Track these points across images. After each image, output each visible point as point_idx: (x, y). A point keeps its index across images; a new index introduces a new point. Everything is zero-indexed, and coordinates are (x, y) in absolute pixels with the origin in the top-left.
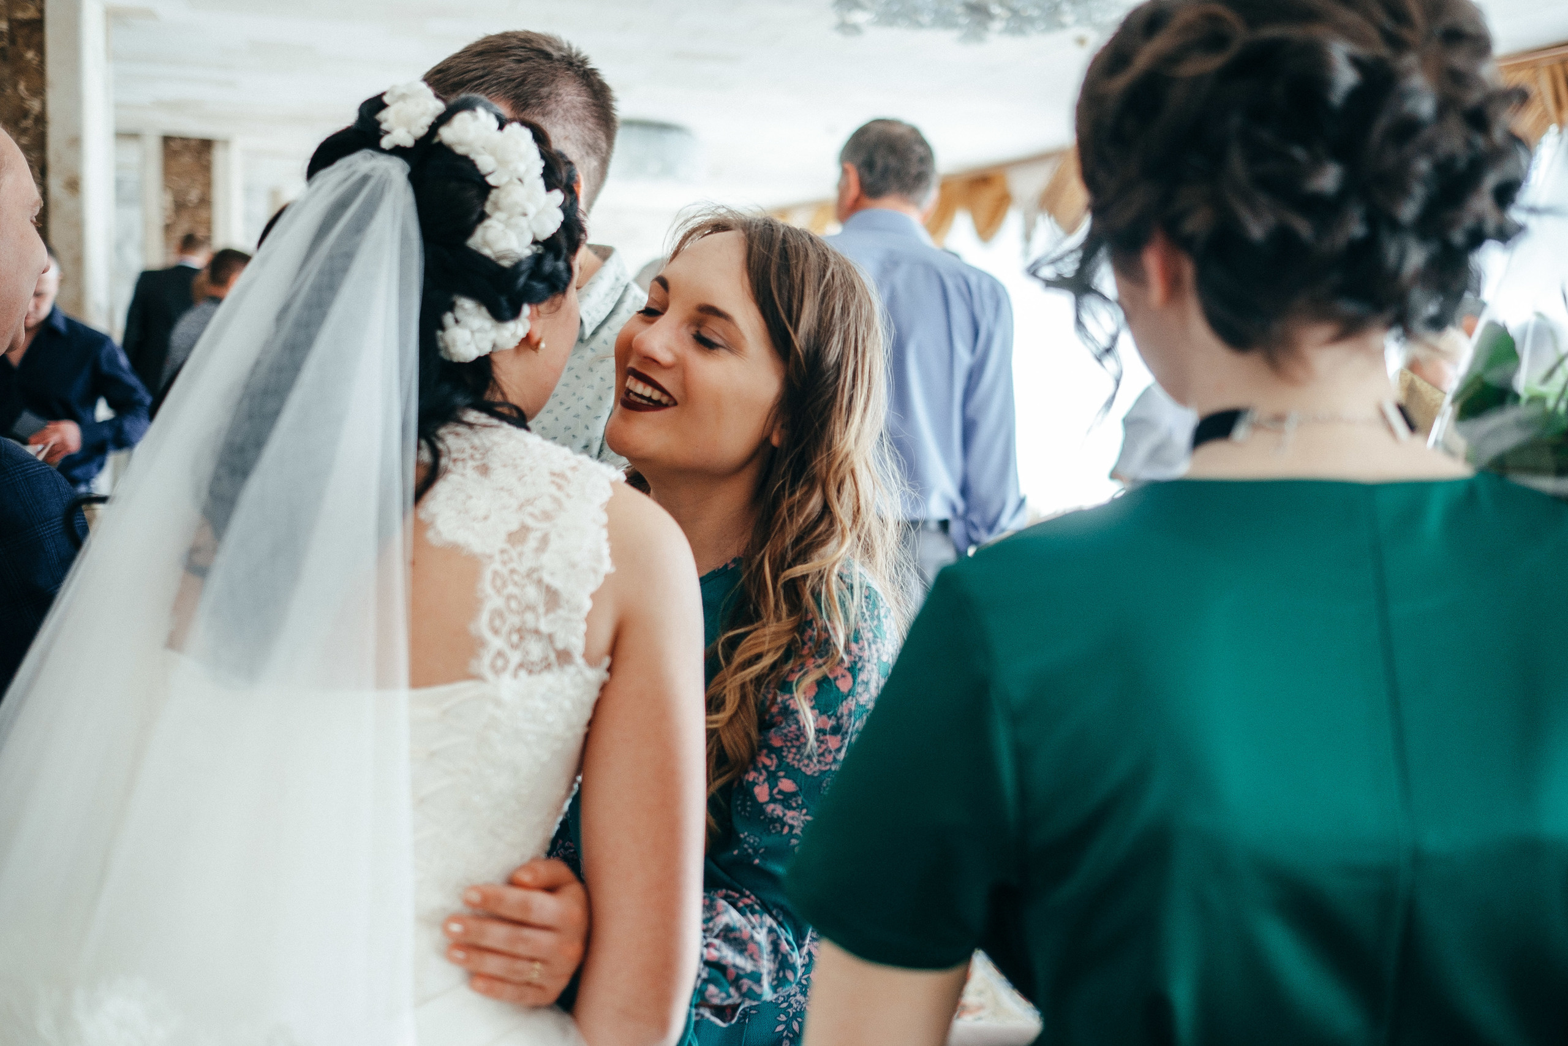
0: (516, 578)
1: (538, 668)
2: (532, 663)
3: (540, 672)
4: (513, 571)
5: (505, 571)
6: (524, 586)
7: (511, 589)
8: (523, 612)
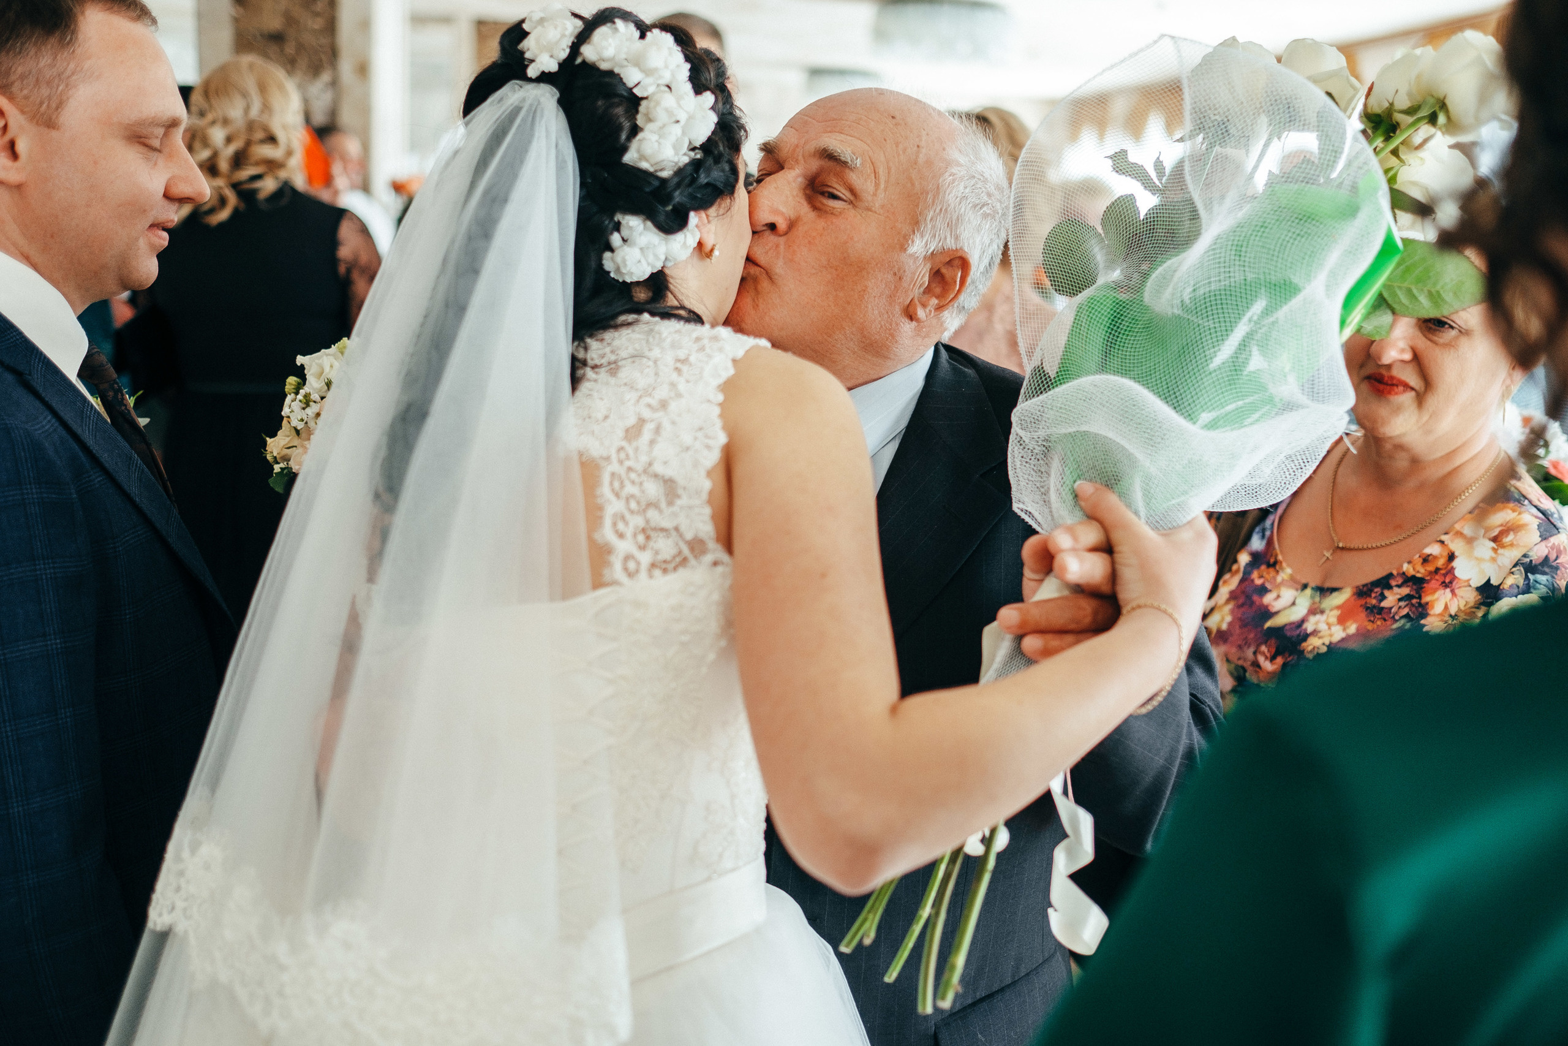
0: (633, 476)
1: (673, 565)
2: (665, 562)
3: (675, 569)
4: (630, 469)
5: (622, 471)
6: (641, 484)
7: (630, 489)
8: (644, 511)
